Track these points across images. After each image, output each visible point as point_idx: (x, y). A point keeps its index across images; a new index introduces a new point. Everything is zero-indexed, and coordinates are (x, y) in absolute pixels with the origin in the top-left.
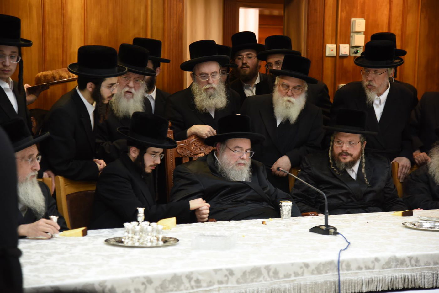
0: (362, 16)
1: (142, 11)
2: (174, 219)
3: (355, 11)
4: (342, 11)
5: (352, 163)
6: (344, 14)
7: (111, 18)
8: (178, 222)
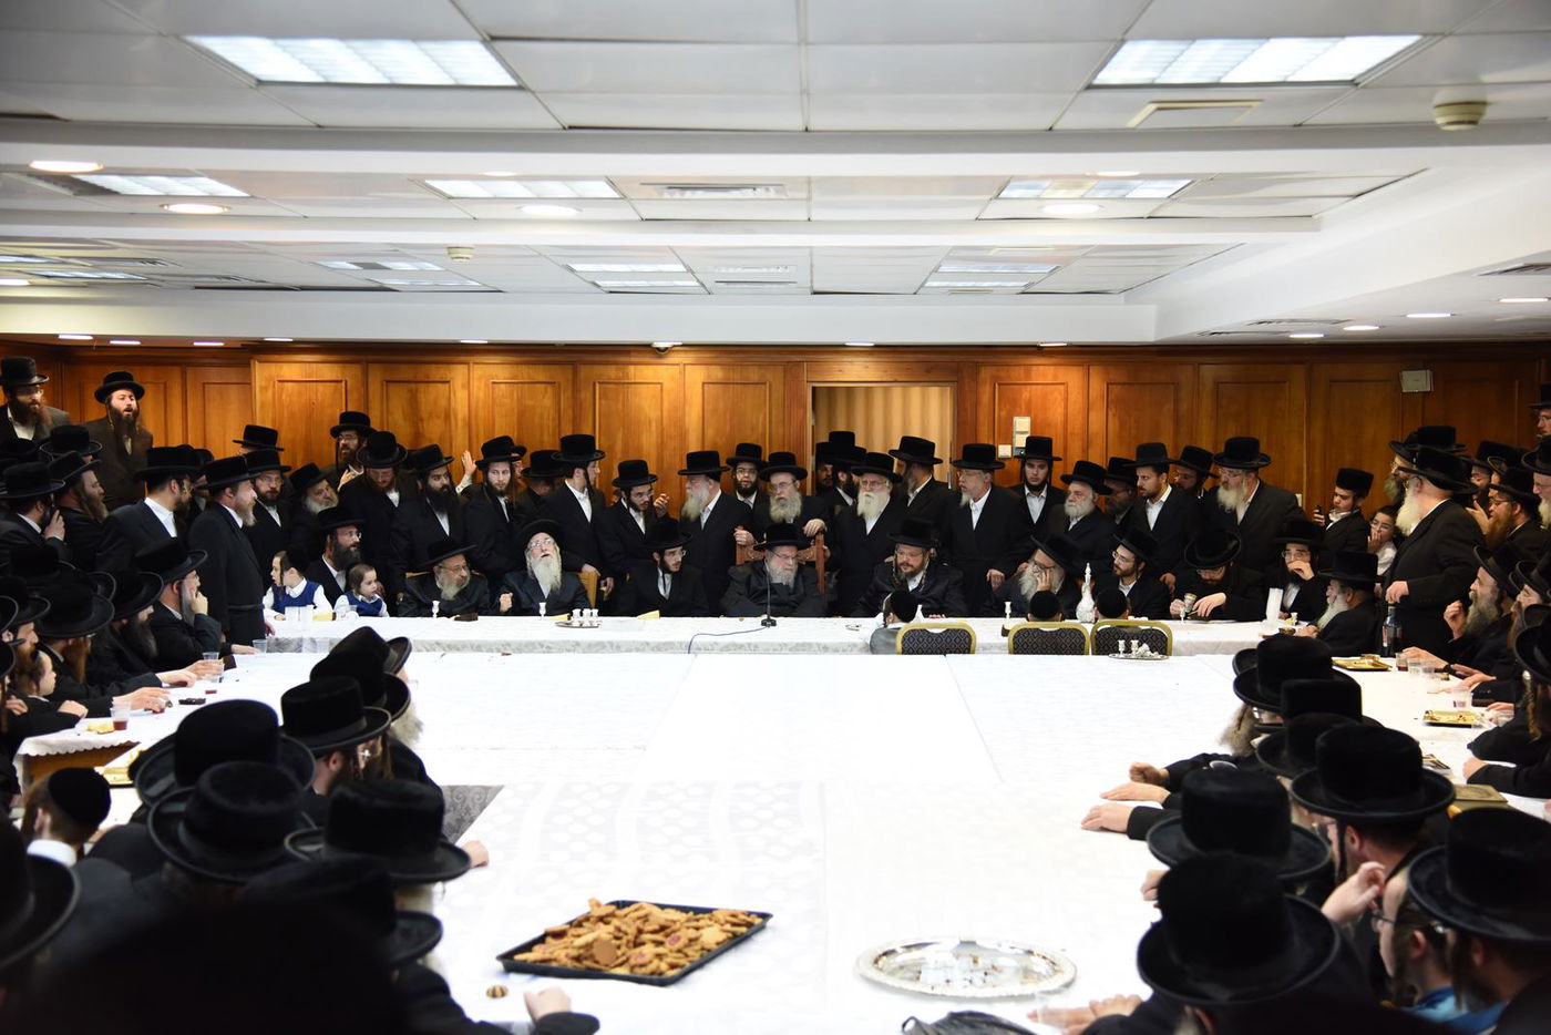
0: (1028, 414)
1: (761, 419)
2: (657, 612)
3: (1018, 409)
4: (1000, 410)
5: (913, 574)
6: (1004, 413)
7: (728, 429)
8: (661, 615)
